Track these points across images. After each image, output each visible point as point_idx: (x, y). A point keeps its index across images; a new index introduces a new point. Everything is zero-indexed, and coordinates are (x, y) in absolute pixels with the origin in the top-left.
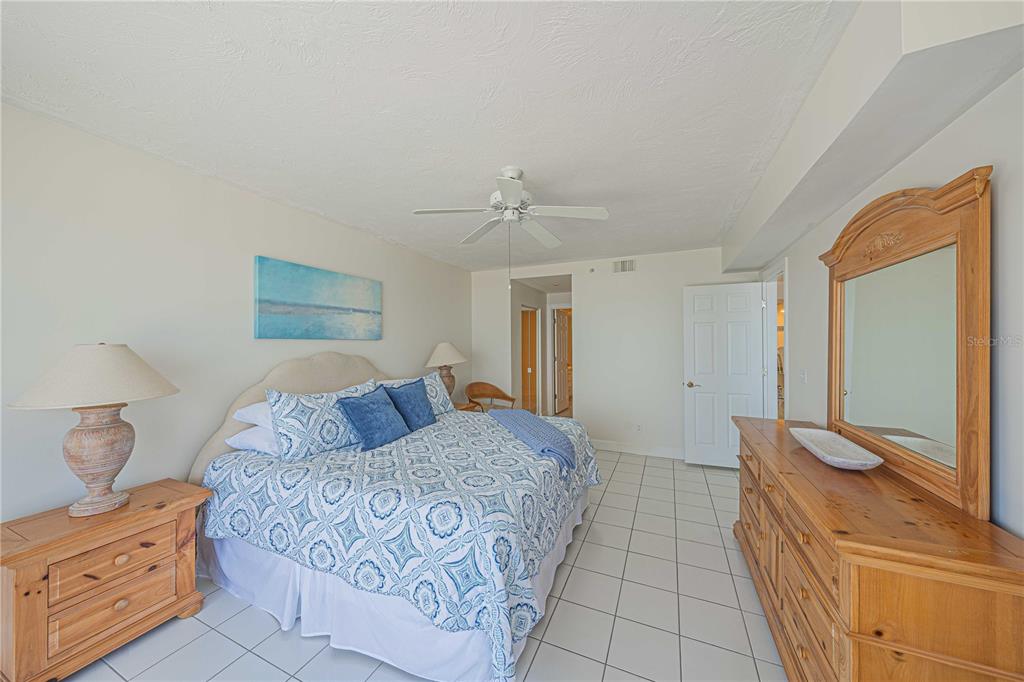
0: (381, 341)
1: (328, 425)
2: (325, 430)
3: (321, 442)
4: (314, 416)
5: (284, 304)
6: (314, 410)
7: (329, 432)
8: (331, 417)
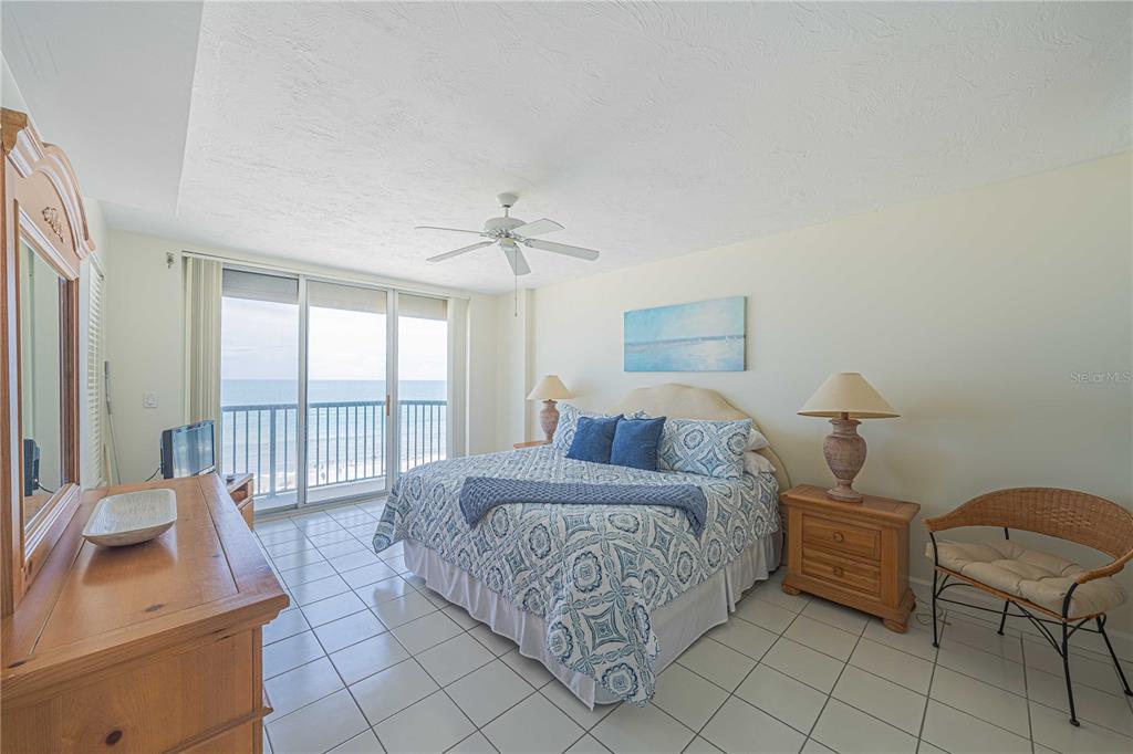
0: (747, 373)
5: (639, 344)
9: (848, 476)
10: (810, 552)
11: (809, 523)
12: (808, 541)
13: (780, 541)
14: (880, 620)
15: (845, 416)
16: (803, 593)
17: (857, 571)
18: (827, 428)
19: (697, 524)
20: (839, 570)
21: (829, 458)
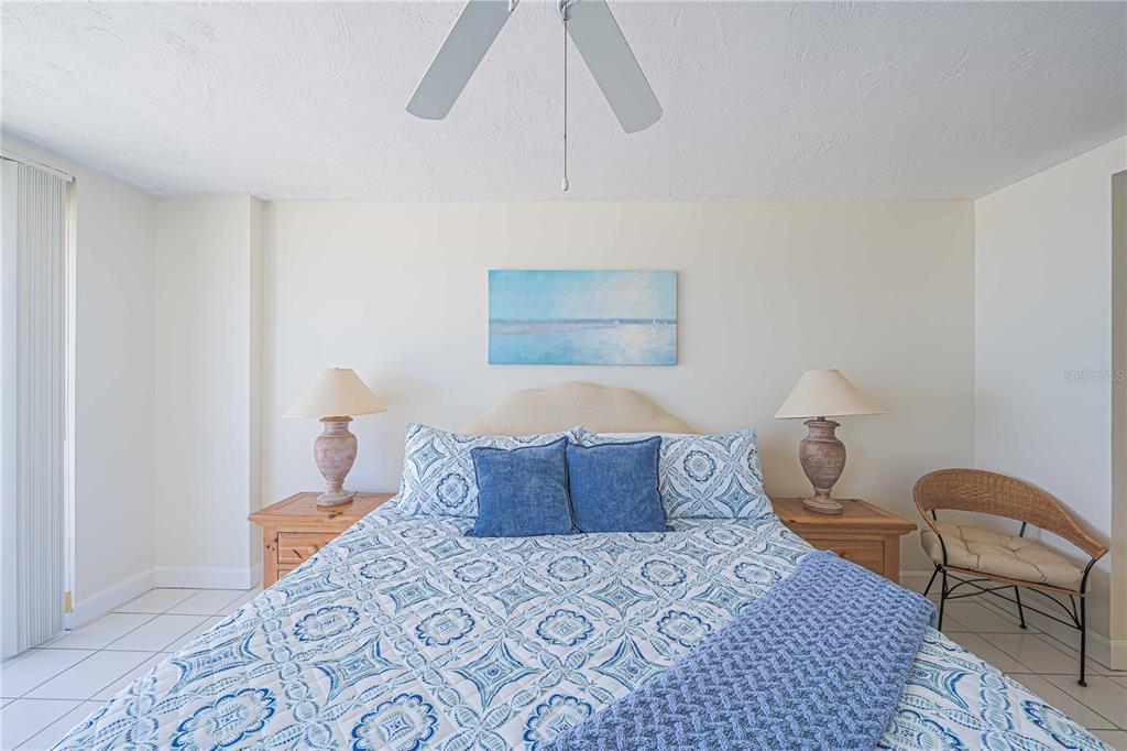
0: (679, 368)
1: (452, 480)
2: (444, 486)
3: (437, 500)
4: (437, 464)
6: (443, 456)
7: (451, 490)
8: (460, 471)
15: (823, 419)
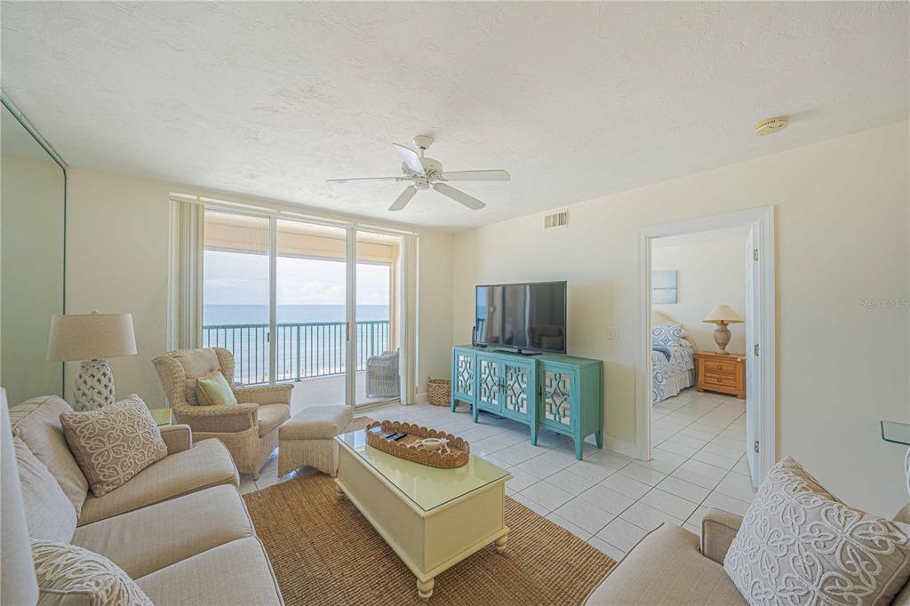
9: (723, 345)
10: (707, 375)
11: (708, 363)
12: (707, 370)
13: (695, 374)
14: (735, 396)
15: (722, 321)
16: (706, 391)
17: (728, 379)
18: (715, 327)
19: (668, 356)
20: (720, 380)
21: (715, 338)
